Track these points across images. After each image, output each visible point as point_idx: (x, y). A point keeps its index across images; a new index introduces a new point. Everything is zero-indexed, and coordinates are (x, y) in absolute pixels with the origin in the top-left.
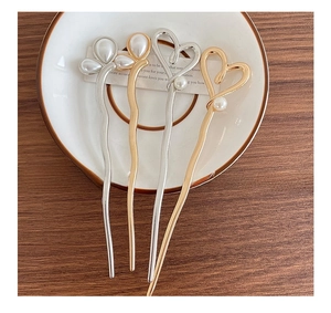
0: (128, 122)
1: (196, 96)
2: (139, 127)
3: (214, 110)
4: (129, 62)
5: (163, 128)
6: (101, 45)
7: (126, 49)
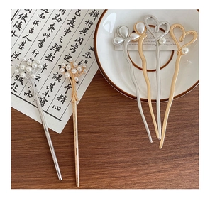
0: (141, 69)
1: (173, 51)
2: (148, 71)
3: (181, 54)
4: (136, 37)
5: (155, 70)
6: (122, 29)
7: (134, 32)
